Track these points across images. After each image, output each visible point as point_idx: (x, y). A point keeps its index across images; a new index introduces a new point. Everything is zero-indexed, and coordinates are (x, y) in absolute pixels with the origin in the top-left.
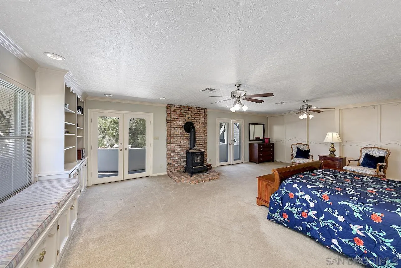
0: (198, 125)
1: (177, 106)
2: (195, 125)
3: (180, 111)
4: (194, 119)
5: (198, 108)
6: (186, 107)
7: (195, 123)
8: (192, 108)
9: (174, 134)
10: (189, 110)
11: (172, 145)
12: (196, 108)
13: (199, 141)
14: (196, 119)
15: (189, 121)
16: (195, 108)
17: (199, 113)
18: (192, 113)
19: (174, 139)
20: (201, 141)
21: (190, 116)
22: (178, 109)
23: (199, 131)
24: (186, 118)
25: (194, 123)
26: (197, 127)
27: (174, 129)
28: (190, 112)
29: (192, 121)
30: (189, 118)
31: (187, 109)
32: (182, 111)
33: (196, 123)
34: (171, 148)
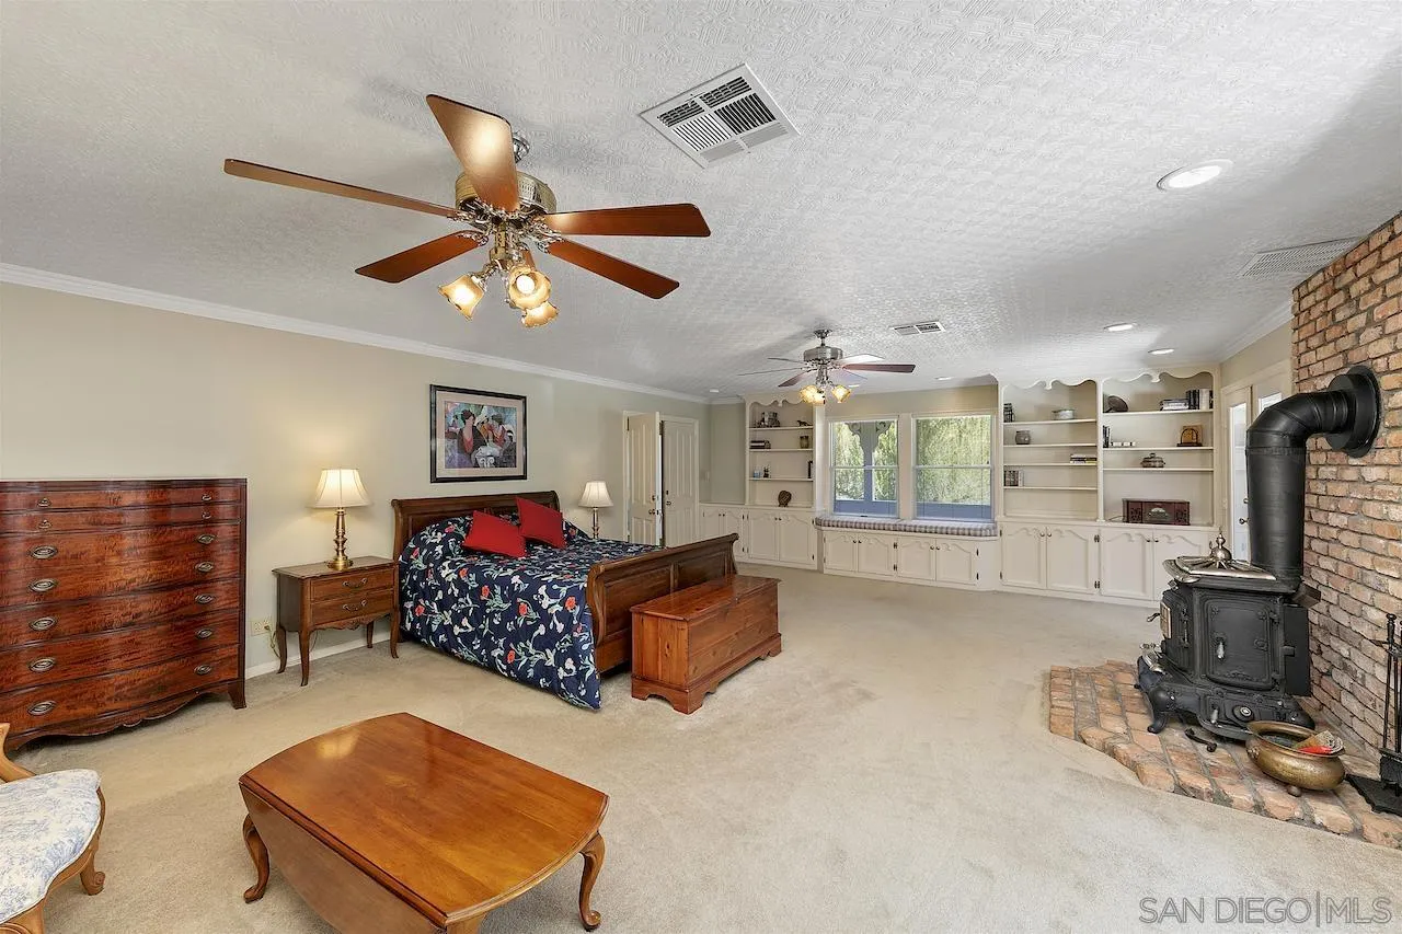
3: (1323, 307)
4: (1383, 335)
6: (1346, 263)
8: (1373, 245)
10: (1359, 268)
14: (1391, 326)
15: (1357, 356)
16: (1385, 237)
18: (1372, 286)
21: (1361, 321)
24: (1347, 343)
28: (1363, 286)
29: (1372, 351)
30: (1358, 333)
31: (1350, 276)
32: (1331, 304)
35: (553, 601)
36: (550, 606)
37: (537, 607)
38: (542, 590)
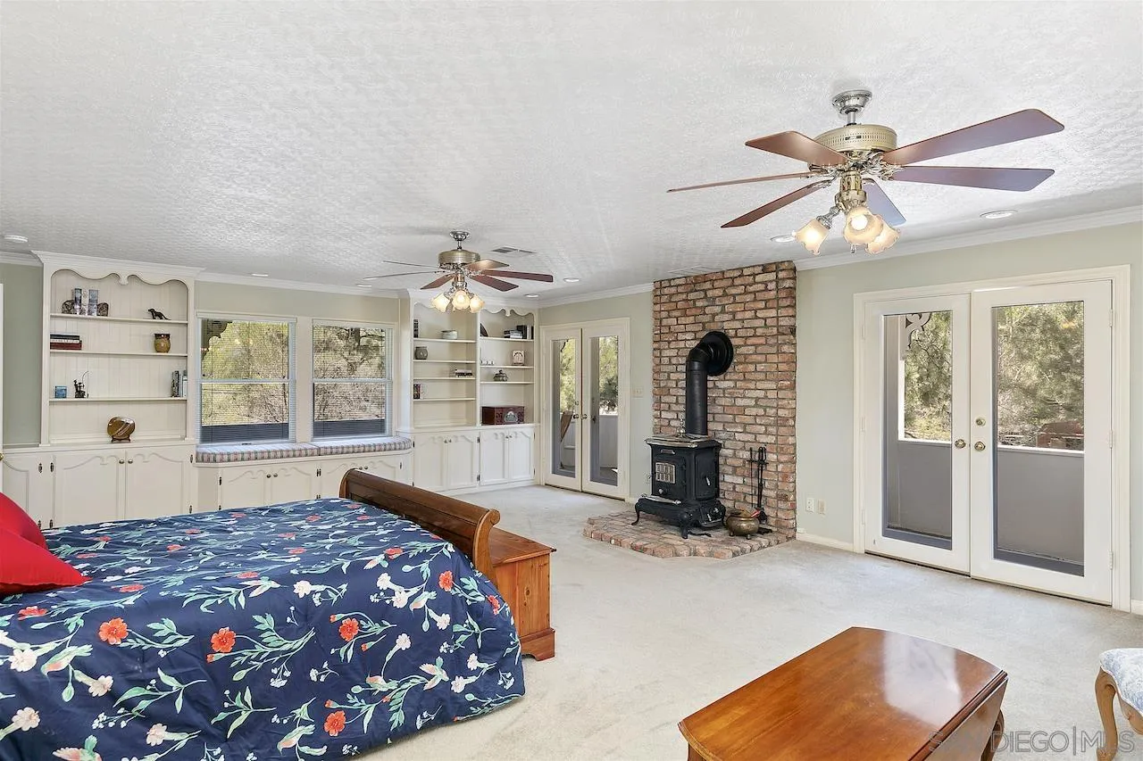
0: (749, 342)
1: (678, 282)
2: (735, 342)
3: (684, 296)
4: (734, 319)
5: (746, 272)
6: (705, 278)
7: (736, 336)
8: (727, 275)
9: (669, 378)
10: (716, 284)
11: (664, 415)
12: (742, 269)
13: (754, 411)
14: (739, 316)
15: (714, 327)
16: (737, 273)
17: (751, 289)
18: (725, 295)
19: (669, 394)
20: (761, 412)
21: (717, 309)
22: (680, 289)
23: (752, 368)
24: (706, 319)
25: (732, 333)
26: (743, 350)
27: (670, 364)
28: (718, 292)
29: (726, 325)
30: (714, 315)
31: (708, 285)
32: (692, 296)
33: (741, 333)
34: (662, 426)
35: (414, 591)
36: (411, 600)
37: (383, 611)
38: (384, 582)
